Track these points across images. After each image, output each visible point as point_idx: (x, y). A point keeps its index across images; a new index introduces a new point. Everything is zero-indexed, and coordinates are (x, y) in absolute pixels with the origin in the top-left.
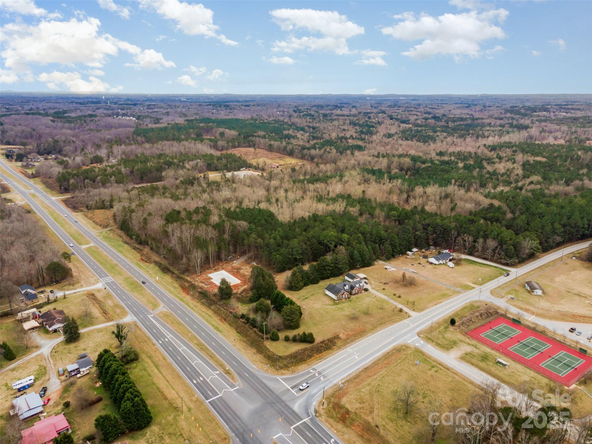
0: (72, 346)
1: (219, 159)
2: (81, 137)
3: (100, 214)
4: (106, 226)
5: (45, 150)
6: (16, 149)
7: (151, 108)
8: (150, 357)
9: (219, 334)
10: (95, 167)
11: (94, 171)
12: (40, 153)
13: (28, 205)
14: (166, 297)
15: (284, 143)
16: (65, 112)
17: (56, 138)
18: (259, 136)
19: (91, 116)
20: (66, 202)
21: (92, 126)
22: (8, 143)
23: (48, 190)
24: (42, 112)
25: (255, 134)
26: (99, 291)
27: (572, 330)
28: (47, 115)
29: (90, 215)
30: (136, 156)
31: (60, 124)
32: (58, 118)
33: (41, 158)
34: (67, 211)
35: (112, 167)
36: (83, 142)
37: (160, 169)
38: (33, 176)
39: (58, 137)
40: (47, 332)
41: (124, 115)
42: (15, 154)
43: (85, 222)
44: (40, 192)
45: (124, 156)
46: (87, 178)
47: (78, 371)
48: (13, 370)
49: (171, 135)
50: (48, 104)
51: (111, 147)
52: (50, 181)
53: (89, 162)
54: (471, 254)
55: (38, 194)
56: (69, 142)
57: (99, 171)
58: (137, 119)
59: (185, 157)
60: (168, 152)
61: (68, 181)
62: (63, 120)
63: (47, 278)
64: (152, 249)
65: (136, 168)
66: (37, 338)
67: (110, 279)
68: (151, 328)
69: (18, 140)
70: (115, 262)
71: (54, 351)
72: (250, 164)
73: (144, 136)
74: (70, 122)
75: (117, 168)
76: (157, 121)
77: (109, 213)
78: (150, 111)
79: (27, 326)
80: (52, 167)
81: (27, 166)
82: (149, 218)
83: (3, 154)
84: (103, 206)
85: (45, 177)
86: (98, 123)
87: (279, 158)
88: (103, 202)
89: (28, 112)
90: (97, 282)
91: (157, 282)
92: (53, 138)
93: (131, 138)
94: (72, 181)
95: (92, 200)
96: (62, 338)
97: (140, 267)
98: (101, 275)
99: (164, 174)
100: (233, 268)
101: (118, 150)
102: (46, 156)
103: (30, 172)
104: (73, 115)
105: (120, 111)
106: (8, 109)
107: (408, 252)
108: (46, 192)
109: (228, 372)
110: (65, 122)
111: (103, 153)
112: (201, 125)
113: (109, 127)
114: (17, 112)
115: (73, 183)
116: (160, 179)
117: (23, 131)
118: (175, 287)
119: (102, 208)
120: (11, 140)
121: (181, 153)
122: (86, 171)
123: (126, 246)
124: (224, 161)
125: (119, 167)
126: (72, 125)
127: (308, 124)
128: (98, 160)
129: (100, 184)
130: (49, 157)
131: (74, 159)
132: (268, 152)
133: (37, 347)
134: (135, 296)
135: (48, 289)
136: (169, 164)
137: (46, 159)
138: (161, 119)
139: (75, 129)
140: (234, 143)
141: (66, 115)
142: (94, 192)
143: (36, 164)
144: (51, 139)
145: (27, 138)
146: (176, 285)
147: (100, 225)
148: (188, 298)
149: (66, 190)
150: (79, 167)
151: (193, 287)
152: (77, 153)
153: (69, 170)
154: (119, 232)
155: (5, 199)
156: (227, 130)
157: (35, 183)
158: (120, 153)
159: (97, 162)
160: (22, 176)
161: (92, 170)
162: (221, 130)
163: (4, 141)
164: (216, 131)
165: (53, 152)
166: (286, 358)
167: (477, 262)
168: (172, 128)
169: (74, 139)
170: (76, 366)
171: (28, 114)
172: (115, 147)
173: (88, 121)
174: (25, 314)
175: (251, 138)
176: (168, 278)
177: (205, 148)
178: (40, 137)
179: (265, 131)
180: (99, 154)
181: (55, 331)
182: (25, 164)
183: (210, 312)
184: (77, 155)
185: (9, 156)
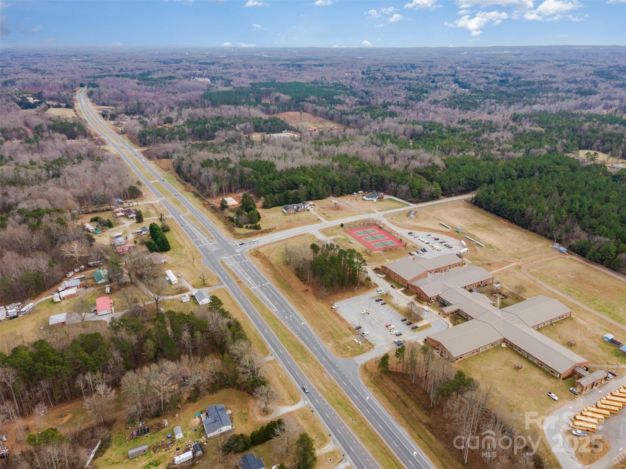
0: (139, 224)
1: (266, 122)
2: (160, 100)
3: (165, 162)
4: (168, 170)
5: (131, 110)
6: (109, 109)
7: (227, 69)
8: (176, 231)
9: (215, 225)
10: (166, 127)
11: (165, 130)
12: (127, 114)
13: (119, 154)
14: (192, 208)
15: (328, 108)
16: (149, 73)
17: (140, 100)
18: (310, 102)
19: (171, 78)
20: (144, 153)
21: (170, 88)
22: (103, 104)
23: (132, 144)
24: (130, 73)
25: (307, 99)
26: (156, 204)
27: (410, 233)
28: (133, 77)
29: (158, 163)
30: (199, 118)
31: (144, 87)
32: (143, 80)
33: (128, 118)
34: (144, 159)
35: (178, 127)
36: (161, 104)
37: (214, 130)
38: (122, 133)
39: (142, 99)
40: (128, 218)
41: (201, 76)
42: (109, 114)
43: (154, 167)
44: (126, 145)
45: (189, 118)
46: (159, 136)
47: (141, 232)
48: (112, 231)
49: (233, 99)
50: (136, 64)
51: (181, 110)
52: (134, 137)
53: (163, 122)
54: (395, 196)
55: (125, 147)
56: (150, 104)
57: (169, 130)
58: (211, 80)
59: (238, 120)
60: (225, 115)
61: (145, 137)
62: (147, 82)
63: (129, 196)
64: (192, 184)
65: (196, 128)
66: (123, 220)
67: (163, 199)
68: (180, 220)
69: (111, 102)
70: (169, 190)
71: (131, 226)
72: (291, 127)
73: (210, 99)
74: (152, 85)
75: (182, 129)
76: (228, 83)
77: (170, 161)
78: (225, 71)
79: (119, 214)
80: (135, 126)
81: (117, 125)
82: (192, 164)
83: (100, 114)
84: (167, 156)
85: (130, 134)
86: (175, 85)
87: (321, 122)
88: (168, 153)
89: (118, 73)
90: (156, 199)
91: (190, 201)
92: (137, 101)
93: (200, 100)
94: (148, 138)
95: (160, 152)
96: (135, 221)
97: (183, 194)
98: (159, 196)
99: (216, 134)
100: (237, 196)
101: (186, 112)
102: (132, 116)
103: (120, 129)
104: (155, 76)
105: (198, 71)
106: (102, 69)
107: (355, 193)
108: (131, 145)
109: (212, 238)
110: (148, 85)
111: (173, 115)
112: (262, 89)
113: (183, 90)
114: (110, 73)
115: (149, 140)
116: (213, 138)
117: (114, 94)
118: (199, 205)
119: (167, 158)
120: (106, 102)
121: (236, 116)
122: (159, 130)
123: (178, 182)
124: (269, 124)
125: (184, 127)
126: (154, 87)
127: (364, 88)
128: (169, 120)
129: (168, 140)
130: (134, 117)
131: (151, 120)
132: (312, 117)
133: (123, 224)
134: (176, 207)
135: (129, 201)
136: (223, 126)
137: (132, 119)
138: (232, 81)
139: (156, 91)
140: (285, 107)
141: (150, 77)
142: (162, 146)
143: (124, 123)
144: (135, 102)
145: (117, 99)
146: (201, 203)
147: (164, 169)
148: (205, 209)
149: (144, 144)
150: (155, 126)
151: (209, 204)
152: (155, 115)
153: (147, 129)
154: (175, 174)
155: (103, 150)
156: (282, 95)
157: (124, 139)
158: (187, 115)
159: (169, 123)
160: (114, 132)
161: (163, 129)
162: (278, 94)
163: (101, 103)
164: (273, 96)
165: (137, 113)
166: (242, 234)
167: (394, 200)
168: (236, 92)
169: (154, 101)
170: (140, 231)
171: (118, 76)
172: (183, 110)
173: (167, 84)
174: (117, 210)
175: (301, 103)
176: (197, 200)
177: (257, 113)
178: (127, 99)
179: (316, 96)
180: (171, 116)
181: (132, 218)
182: (116, 122)
183: (214, 216)
184: (154, 117)
185: (104, 116)
